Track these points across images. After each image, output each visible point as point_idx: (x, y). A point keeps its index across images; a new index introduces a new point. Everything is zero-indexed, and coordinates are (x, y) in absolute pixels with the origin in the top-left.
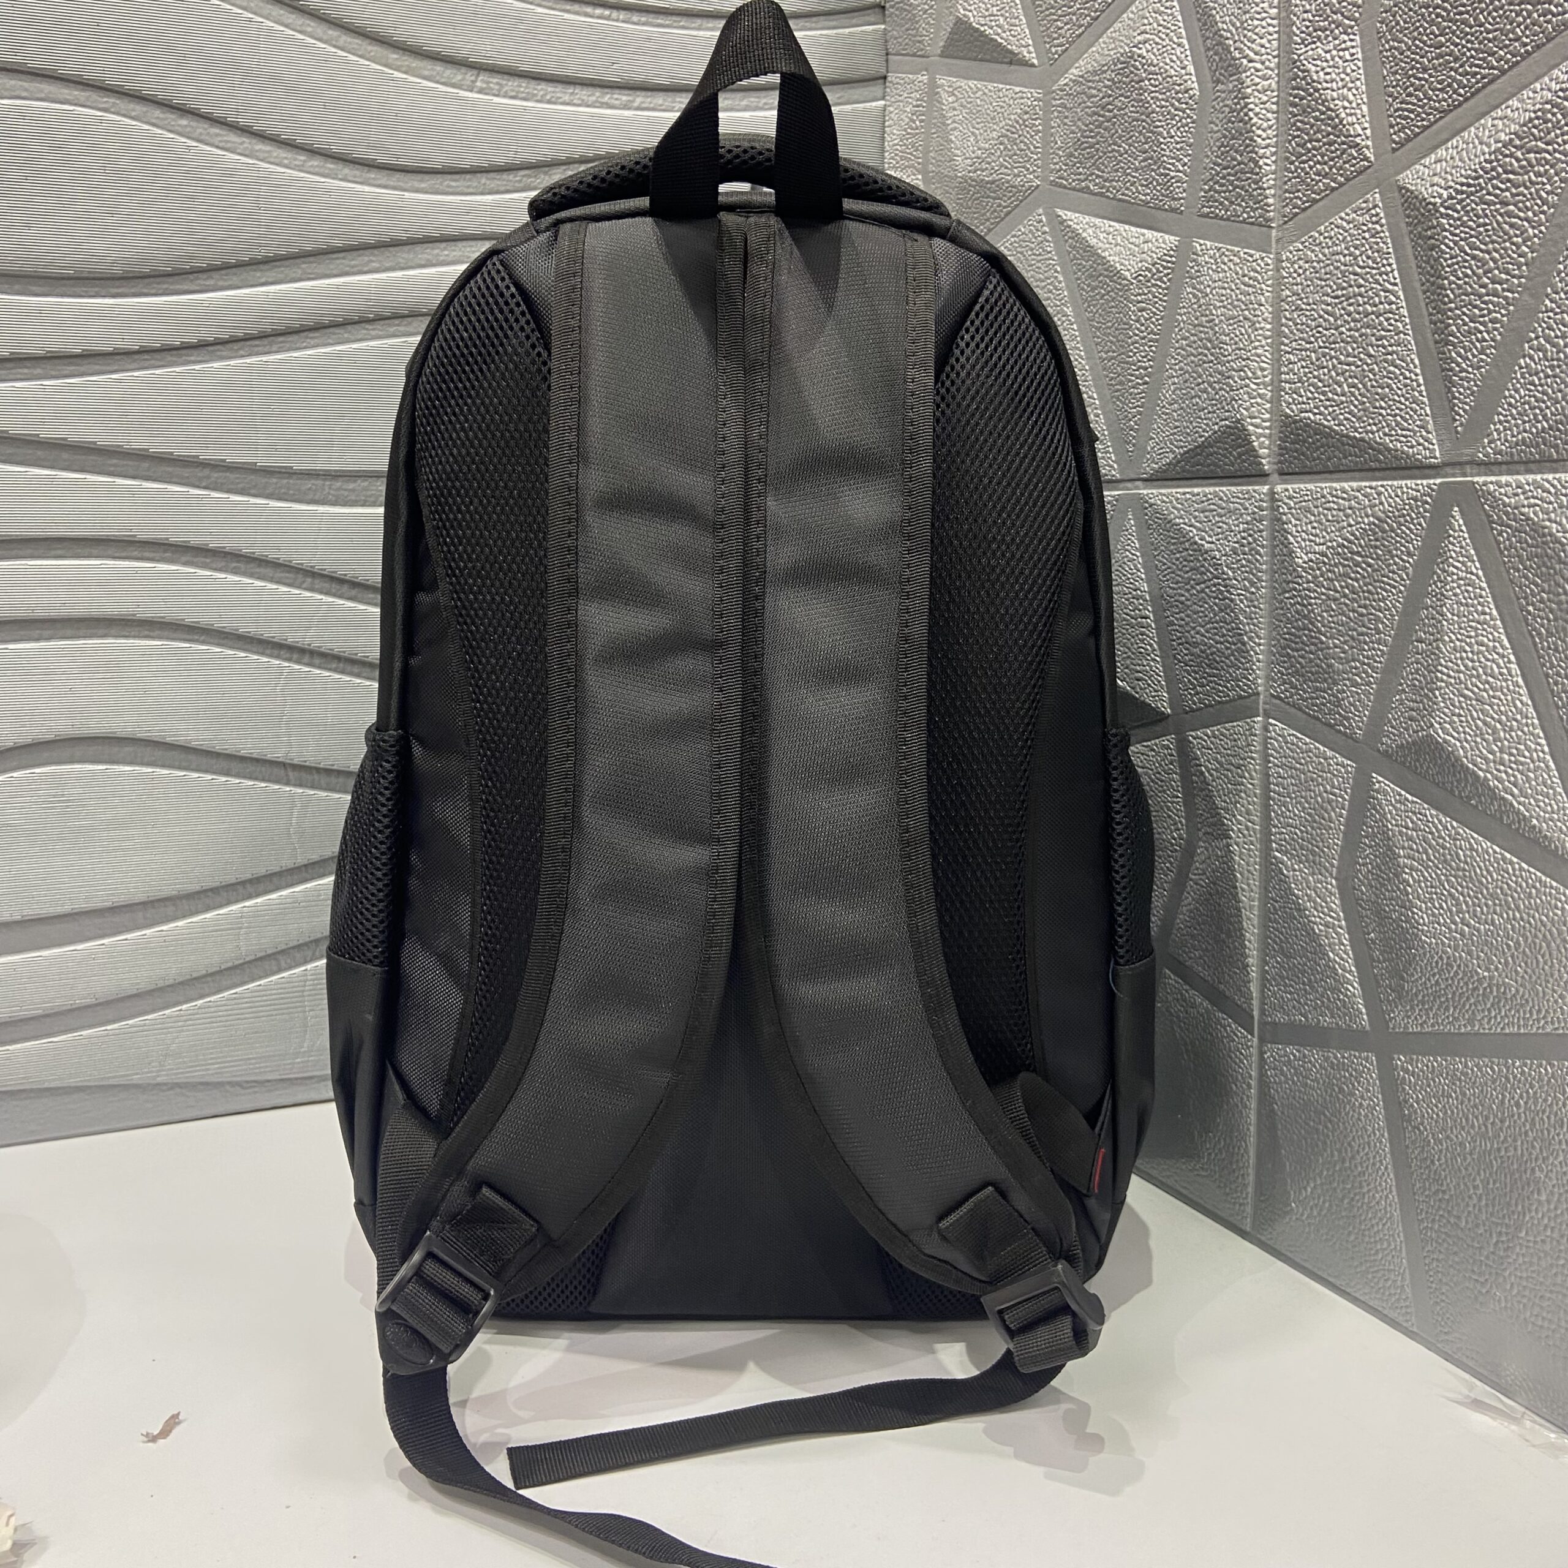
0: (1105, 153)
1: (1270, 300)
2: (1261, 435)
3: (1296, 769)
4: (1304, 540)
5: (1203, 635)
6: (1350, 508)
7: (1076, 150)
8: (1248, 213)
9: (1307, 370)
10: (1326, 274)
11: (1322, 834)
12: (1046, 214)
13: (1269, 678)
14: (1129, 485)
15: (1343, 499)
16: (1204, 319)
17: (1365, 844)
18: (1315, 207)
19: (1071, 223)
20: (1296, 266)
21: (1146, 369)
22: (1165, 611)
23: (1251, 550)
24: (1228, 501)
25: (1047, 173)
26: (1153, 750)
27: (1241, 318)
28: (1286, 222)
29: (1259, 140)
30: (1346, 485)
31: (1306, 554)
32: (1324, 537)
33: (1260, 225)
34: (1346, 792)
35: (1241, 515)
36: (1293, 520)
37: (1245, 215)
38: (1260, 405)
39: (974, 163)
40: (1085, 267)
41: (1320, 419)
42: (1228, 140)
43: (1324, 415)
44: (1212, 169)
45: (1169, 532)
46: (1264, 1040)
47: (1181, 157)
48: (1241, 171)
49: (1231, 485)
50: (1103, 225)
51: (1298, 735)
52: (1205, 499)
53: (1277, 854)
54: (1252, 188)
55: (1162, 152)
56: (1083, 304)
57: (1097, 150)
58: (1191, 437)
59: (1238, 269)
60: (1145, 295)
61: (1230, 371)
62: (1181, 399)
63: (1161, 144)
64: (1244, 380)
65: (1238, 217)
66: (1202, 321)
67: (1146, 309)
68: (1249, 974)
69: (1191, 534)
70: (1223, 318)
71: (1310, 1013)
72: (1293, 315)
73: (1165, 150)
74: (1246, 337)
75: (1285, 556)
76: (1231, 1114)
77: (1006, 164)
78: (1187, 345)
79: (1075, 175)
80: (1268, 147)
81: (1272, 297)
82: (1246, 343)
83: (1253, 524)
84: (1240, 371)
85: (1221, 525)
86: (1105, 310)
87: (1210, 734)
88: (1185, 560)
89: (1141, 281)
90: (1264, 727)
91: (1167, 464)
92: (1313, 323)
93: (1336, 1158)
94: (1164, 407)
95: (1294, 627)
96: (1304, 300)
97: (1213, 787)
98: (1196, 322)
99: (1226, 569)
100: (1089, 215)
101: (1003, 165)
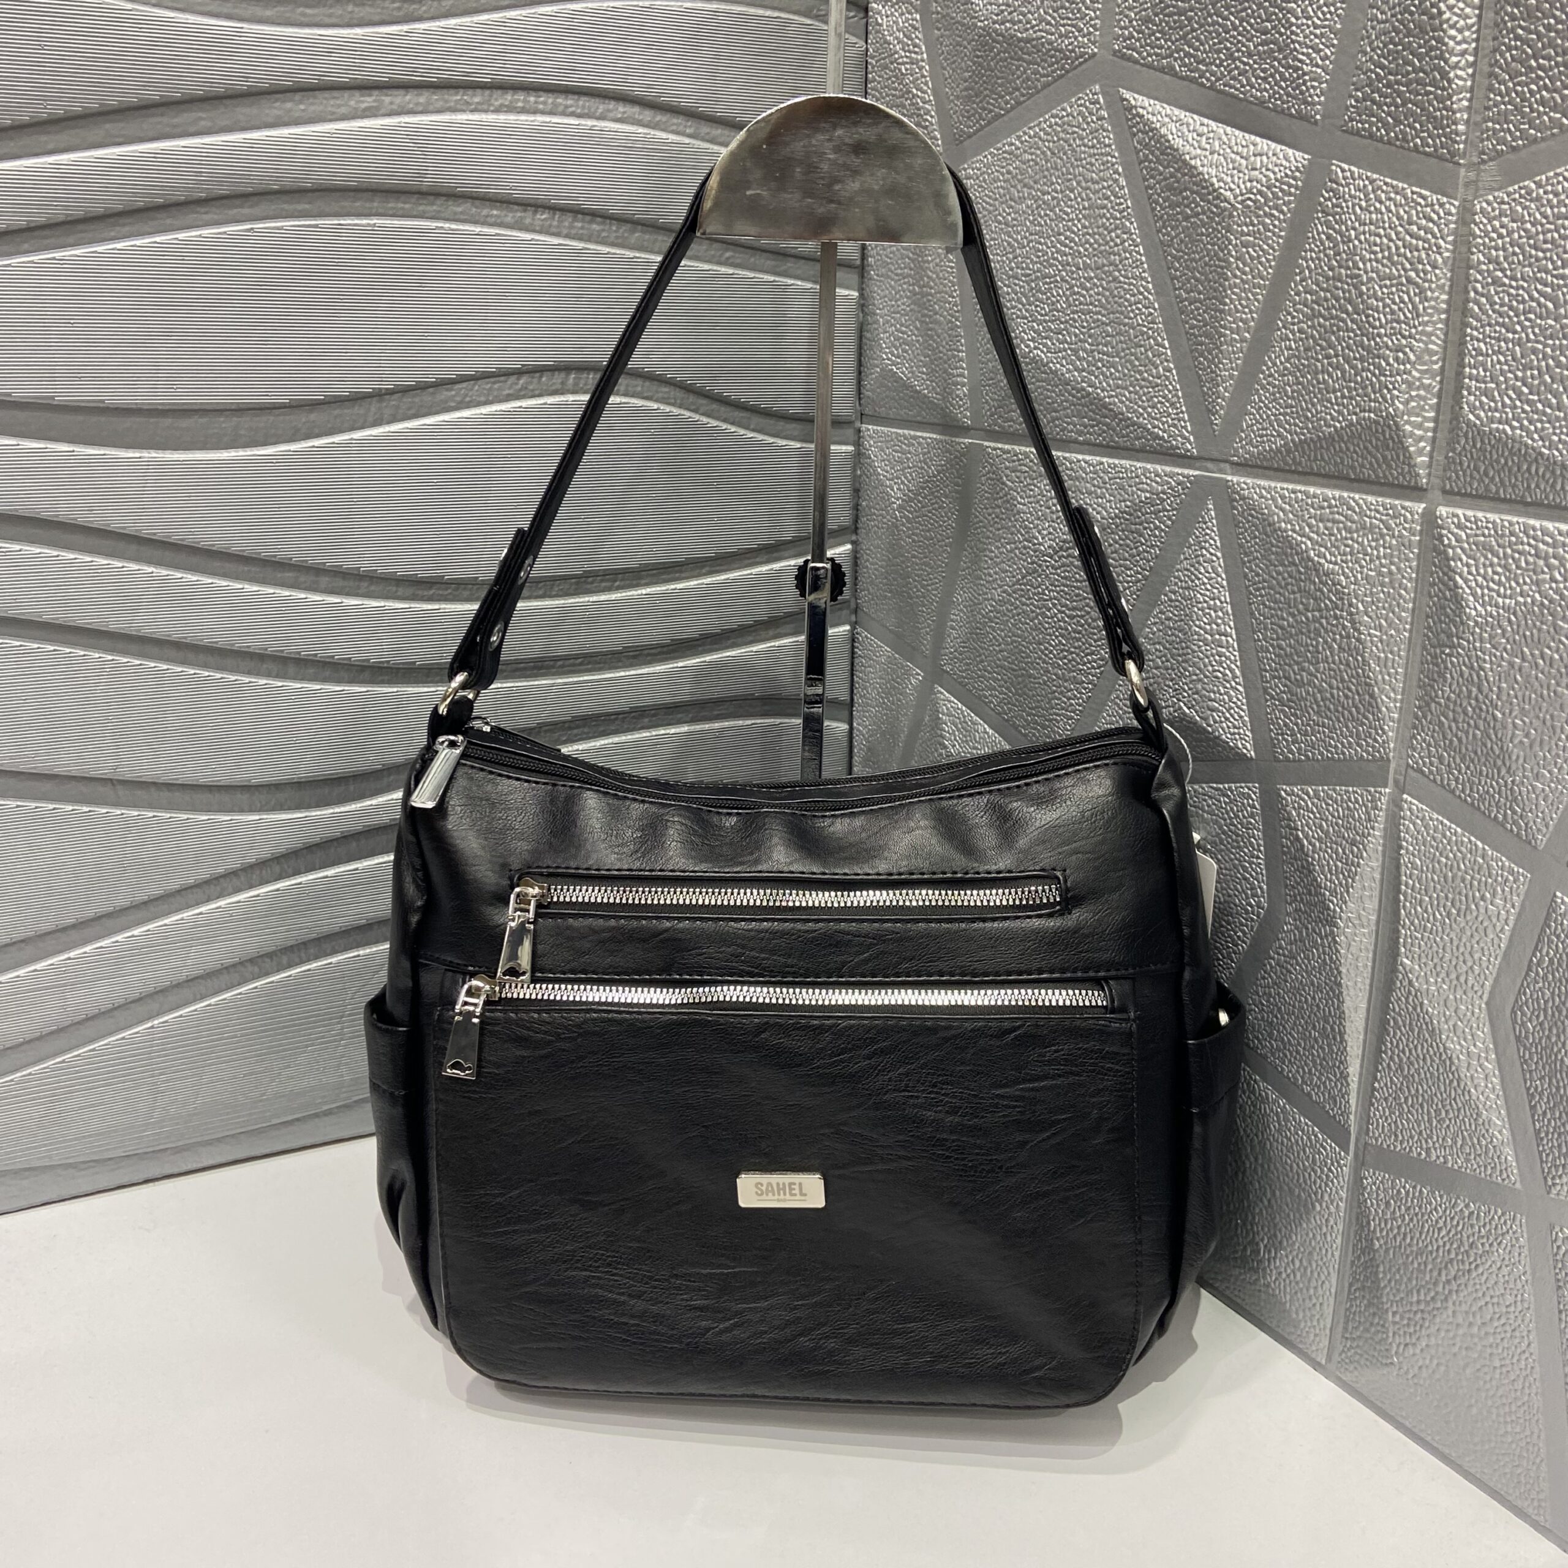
0: (1202, 26)
1: (1450, 262)
2: (1421, 439)
3: (1439, 862)
4: (1481, 587)
5: (1311, 674)
6: (1555, 557)
7: (1156, 15)
8: (1422, 139)
9: (1506, 368)
10: (1545, 242)
11: (1472, 947)
12: (1105, 94)
13: (1407, 743)
14: (1210, 465)
15: (1544, 543)
16: (1343, 271)
17: (1537, 974)
18: (1534, 148)
19: (1141, 110)
20: (1497, 223)
21: (1245, 322)
22: (1254, 632)
23: (1391, 582)
24: (1362, 514)
25: (1109, 38)
26: (1228, 797)
27: (1404, 281)
28: (1484, 162)
29: (1451, 43)
30: (1550, 525)
31: (1483, 605)
32: (1511, 588)
33: (1441, 158)
34: (1513, 906)
35: (1382, 536)
36: (1464, 558)
37: (1418, 141)
38: (1424, 399)
39: (1002, 11)
40: (1161, 174)
41: (1521, 436)
42: (1401, 36)
43: (1528, 431)
44: (1372, 71)
45: (1268, 536)
46: (1363, 1164)
47: (1321, 46)
48: (1418, 82)
49: (1367, 493)
50: (1191, 121)
51: (1445, 821)
52: (1326, 504)
53: (1405, 960)
54: (1433, 107)
55: (1293, 37)
56: (1156, 222)
57: (1190, 19)
58: (1312, 423)
59: (1402, 212)
60: (1253, 225)
61: (1380, 348)
62: (1299, 370)
63: (1292, 24)
64: (1404, 364)
65: (1408, 142)
66: (1340, 274)
67: (1254, 246)
68: (1348, 1085)
69: (1303, 546)
70: (1374, 275)
71: (1435, 1149)
72: (1489, 291)
73: (1297, 35)
74: (1410, 306)
75: (1446, 599)
76: (1311, 1235)
77: (1049, 18)
78: (1312, 301)
79: (1152, 48)
80: (1463, 53)
81: (1454, 259)
82: (1409, 316)
83: (1400, 551)
84: (1397, 351)
85: (1350, 542)
86: (1189, 236)
87: (1311, 793)
88: (1291, 577)
89: (1249, 207)
90: (1393, 801)
91: (1271, 449)
92: (1521, 307)
93: (1460, 1320)
94: (1271, 375)
95: (1454, 693)
96: (1508, 273)
97: (1313, 859)
98: (1331, 273)
99: (1354, 601)
100: (1169, 104)
101: (1044, 20)
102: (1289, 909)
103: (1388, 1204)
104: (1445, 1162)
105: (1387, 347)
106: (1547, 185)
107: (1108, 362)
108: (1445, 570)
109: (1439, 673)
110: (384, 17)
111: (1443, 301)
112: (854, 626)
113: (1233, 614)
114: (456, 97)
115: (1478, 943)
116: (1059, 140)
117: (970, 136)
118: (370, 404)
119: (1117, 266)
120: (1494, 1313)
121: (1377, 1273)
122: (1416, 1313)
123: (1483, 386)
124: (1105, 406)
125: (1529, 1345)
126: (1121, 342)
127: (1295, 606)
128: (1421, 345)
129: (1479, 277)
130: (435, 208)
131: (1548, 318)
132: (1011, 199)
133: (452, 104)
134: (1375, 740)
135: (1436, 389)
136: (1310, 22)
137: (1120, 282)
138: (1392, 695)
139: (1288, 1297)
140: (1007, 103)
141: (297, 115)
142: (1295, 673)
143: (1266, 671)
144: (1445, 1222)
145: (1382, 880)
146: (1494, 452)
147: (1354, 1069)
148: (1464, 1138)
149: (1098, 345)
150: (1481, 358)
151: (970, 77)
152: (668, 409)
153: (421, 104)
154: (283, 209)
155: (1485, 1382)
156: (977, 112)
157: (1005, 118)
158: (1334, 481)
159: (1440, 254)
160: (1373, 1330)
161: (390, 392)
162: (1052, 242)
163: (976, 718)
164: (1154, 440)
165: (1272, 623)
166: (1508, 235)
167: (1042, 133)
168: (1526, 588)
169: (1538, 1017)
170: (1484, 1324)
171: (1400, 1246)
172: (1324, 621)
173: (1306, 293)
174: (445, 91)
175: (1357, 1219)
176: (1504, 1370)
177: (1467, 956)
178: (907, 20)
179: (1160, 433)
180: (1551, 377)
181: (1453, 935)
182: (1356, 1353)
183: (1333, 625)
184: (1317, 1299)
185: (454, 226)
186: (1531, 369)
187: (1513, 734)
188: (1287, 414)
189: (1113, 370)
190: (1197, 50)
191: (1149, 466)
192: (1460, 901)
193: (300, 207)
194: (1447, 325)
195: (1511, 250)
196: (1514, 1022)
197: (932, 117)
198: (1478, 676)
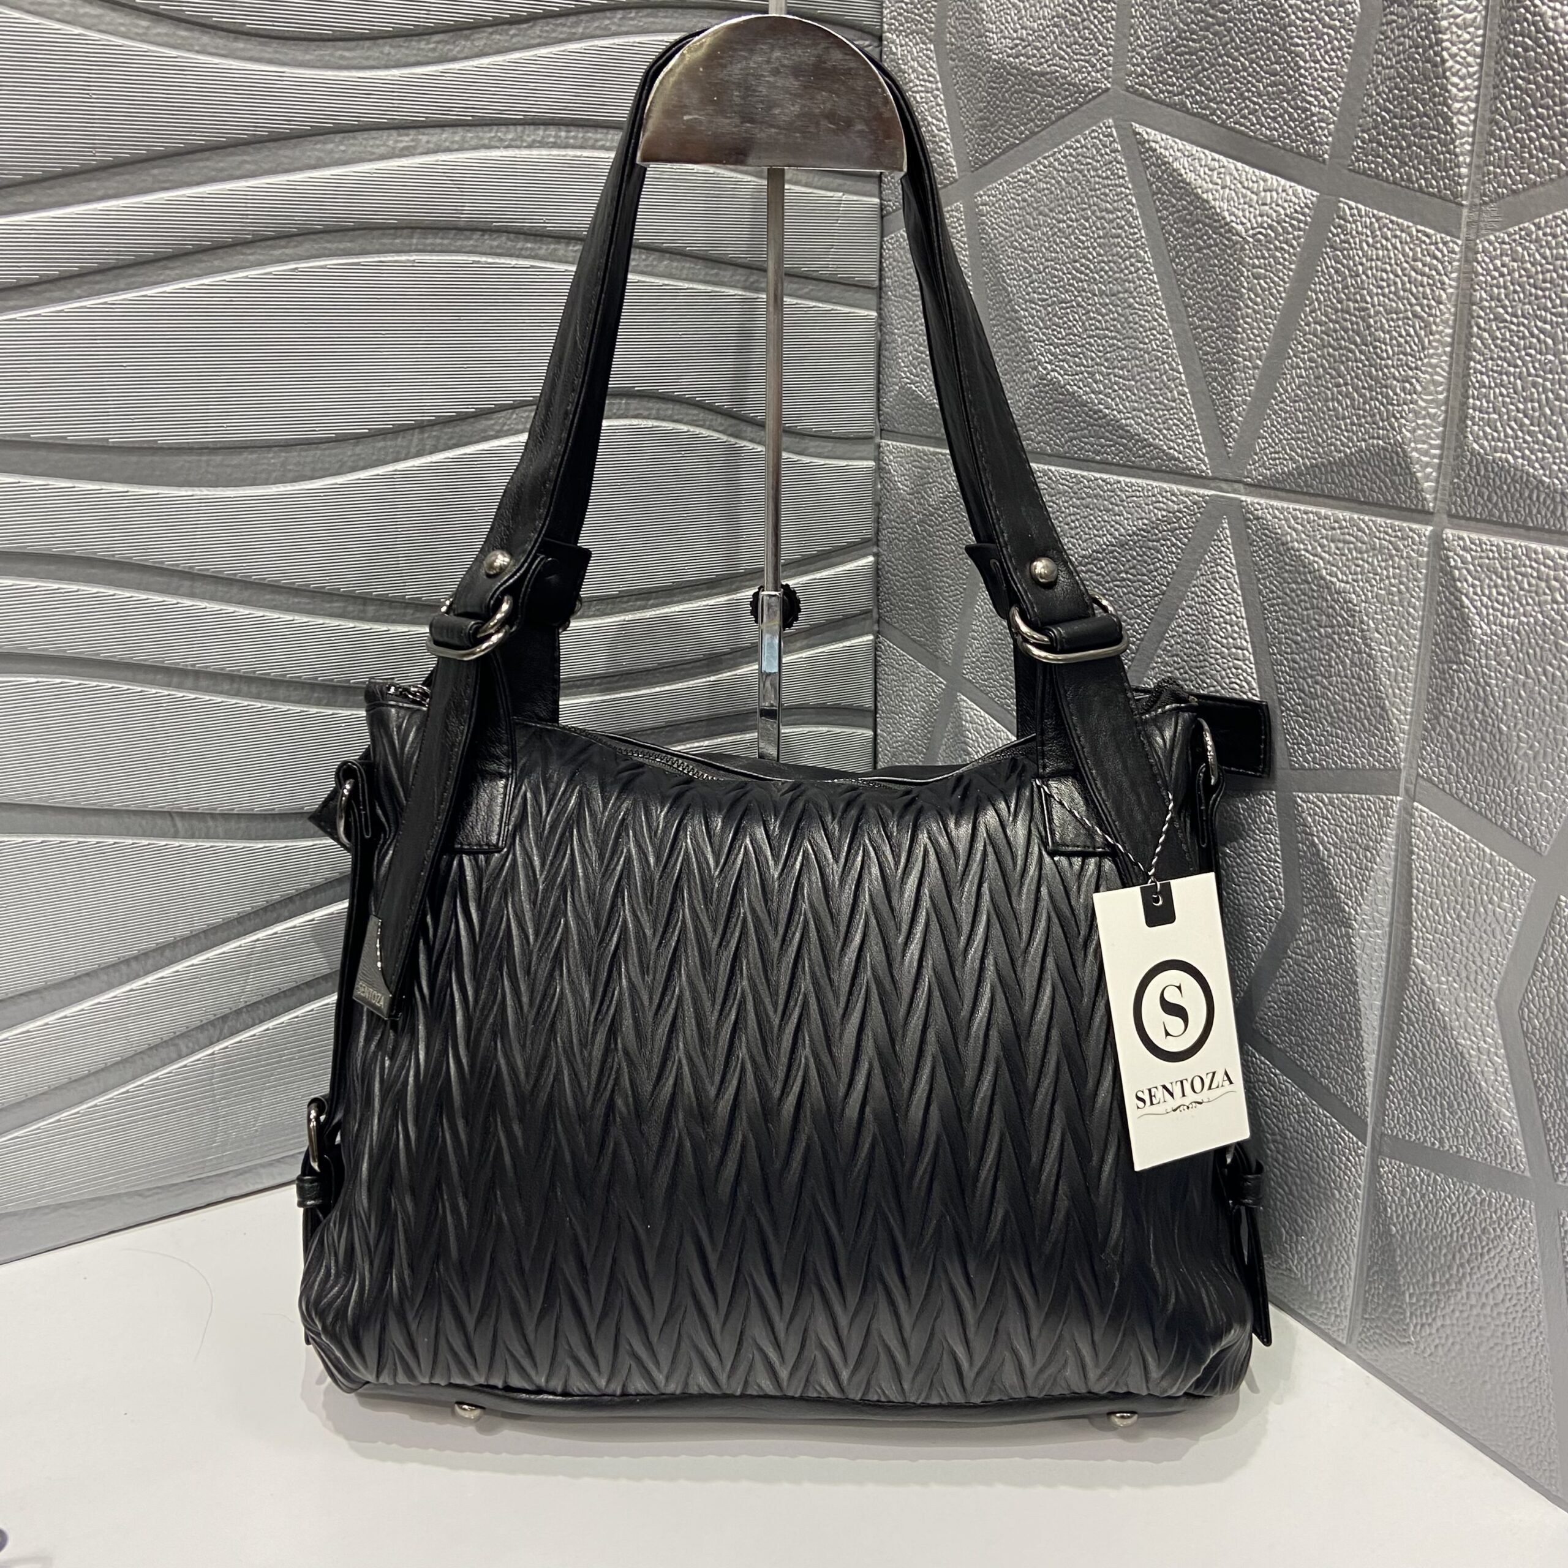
0: (1212, 65)
1: (1453, 298)
2: (1427, 465)
3: (1448, 867)
4: (1486, 607)
5: (1325, 687)
6: (1556, 579)
7: (1168, 53)
8: (1426, 180)
9: (1508, 400)
10: (1544, 281)
11: (1481, 949)
12: (1116, 127)
13: (1417, 753)
14: (1224, 485)
15: (1545, 565)
16: (1351, 304)
17: (1543, 973)
18: (1532, 192)
19: (1153, 144)
20: (1498, 263)
21: (1257, 350)
22: (1270, 646)
23: (1400, 601)
24: (1371, 535)
25: (1121, 74)
26: (1246, 804)
27: (1410, 315)
28: (1485, 203)
29: (1454, 90)
30: (1551, 549)
31: (1488, 624)
32: (1515, 608)
33: (1444, 198)
34: (1520, 909)
35: (1391, 557)
36: (1470, 579)
37: (1423, 182)
38: (1430, 427)
39: (1017, 45)
40: (1174, 206)
41: (1523, 465)
42: (1406, 82)
43: (1529, 460)
44: (1377, 114)
45: (1281, 555)
46: (1380, 1153)
47: (1329, 89)
48: (1422, 126)
49: (1376, 515)
50: (1202, 156)
51: (1455, 828)
52: (1337, 525)
53: (1418, 960)
54: (1437, 149)
55: (1302, 79)
56: (1169, 251)
57: (1201, 59)
58: (1323, 448)
59: (1407, 249)
60: (1264, 258)
61: (1388, 378)
62: (1310, 398)
63: (1300, 67)
64: (1410, 394)
65: (1413, 183)
66: (1348, 306)
67: (1265, 277)
68: (1364, 1078)
69: (1316, 565)
70: (1381, 309)
71: (1448, 1139)
72: (1491, 326)
73: (1305, 77)
74: (1416, 340)
75: (1453, 617)
76: (1331, 1221)
77: (1063, 53)
78: (1322, 331)
79: (1164, 85)
80: (1466, 100)
81: (1458, 295)
82: (1416, 348)
83: (1408, 571)
84: (1403, 381)
85: (1361, 562)
86: (1202, 267)
87: (1326, 800)
88: (1304, 594)
89: (1259, 241)
90: (1405, 809)
91: (1284, 472)
92: (1522, 342)
93: (1473, 1302)
94: (1283, 402)
95: (1461, 707)
96: (1510, 310)
97: (1329, 863)
98: (1339, 306)
99: (1365, 618)
100: (1181, 139)
101: (1058, 55)
102: (1306, 910)
103: (1403, 1191)
104: (1458, 1151)
105: (1394, 378)
106: (1546, 226)
107: (1124, 385)
108: (1452, 589)
109: (1447, 688)
110: (419, 59)
111: (1447, 335)
112: (877, 635)
113: (1249, 629)
114: (488, 134)
115: (1486, 944)
116: (1073, 170)
117: (985, 164)
118: (413, 435)
119: (1131, 293)
120: (1506, 1294)
121: (1394, 1257)
122: (1431, 1295)
123: (1486, 416)
124: (1121, 427)
125: (1539, 1323)
126: (1137, 366)
127: (1308, 622)
128: (1427, 376)
129: (1482, 314)
130: (471, 242)
131: (1547, 353)
132: (1027, 226)
133: (486, 141)
134: (1387, 751)
135: (1441, 418)
136: (1318, 66)
137: (1135, 308)
138: (1403, 708)
139: (1310, 1280)
140: (1022, 133)
141: (337, 156)
142: (1309, 686)
143: (1281, 683)
144: (1458, 1209)
145: (1394, 884)
146: (1497, 479)
147: (1370, 1063)
148: (1475, 1130)
149: (1114, 368)
150: (1484, 390)
151: (985, 107)
152: (697, 430)
153: (457, 142)
154: (325, 248)
155: (1498, 1360)
156: (991, 141)
157: (1020, 148)
158: (1343, 503)
159: (1444, 290)
160: (1391, 1311)
161: (432, 424)
162: (1068, 268)
163: (998, 725)
164: (1170, 460)
165: (1286, 638)
166: (1509, 274)
167: (1056, 164)
168: (1529, 608)
169: (1544, 1014)
170: (1496, 1305)
171: (1416, 1231)
172: (1336, 637)
173: (1315, 323)
174: (479, 129)
175: (1375, 1206)
176: (1516, 1348)
177: (1476, 954)
178: (922, 50)
179: (1176, 454)
180: (1550, 409)
181: (1462, 935)
182: (1375, 1333)
183: (1345, 641)
184: (1338, 1281)
185: (490, 260)
186: (1532, 401)
187: (1518, 746)
188: (1299, 439)
189: (1129, 393)
190: (1208, 88)
191: (1165, 485)
192: (1469, 904)
193: (342, 246)
194: (1451, 357)
195: (1512, 288)
196: (1522, 1018)
197: (947, 144)
198: (1484, 691)
